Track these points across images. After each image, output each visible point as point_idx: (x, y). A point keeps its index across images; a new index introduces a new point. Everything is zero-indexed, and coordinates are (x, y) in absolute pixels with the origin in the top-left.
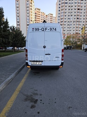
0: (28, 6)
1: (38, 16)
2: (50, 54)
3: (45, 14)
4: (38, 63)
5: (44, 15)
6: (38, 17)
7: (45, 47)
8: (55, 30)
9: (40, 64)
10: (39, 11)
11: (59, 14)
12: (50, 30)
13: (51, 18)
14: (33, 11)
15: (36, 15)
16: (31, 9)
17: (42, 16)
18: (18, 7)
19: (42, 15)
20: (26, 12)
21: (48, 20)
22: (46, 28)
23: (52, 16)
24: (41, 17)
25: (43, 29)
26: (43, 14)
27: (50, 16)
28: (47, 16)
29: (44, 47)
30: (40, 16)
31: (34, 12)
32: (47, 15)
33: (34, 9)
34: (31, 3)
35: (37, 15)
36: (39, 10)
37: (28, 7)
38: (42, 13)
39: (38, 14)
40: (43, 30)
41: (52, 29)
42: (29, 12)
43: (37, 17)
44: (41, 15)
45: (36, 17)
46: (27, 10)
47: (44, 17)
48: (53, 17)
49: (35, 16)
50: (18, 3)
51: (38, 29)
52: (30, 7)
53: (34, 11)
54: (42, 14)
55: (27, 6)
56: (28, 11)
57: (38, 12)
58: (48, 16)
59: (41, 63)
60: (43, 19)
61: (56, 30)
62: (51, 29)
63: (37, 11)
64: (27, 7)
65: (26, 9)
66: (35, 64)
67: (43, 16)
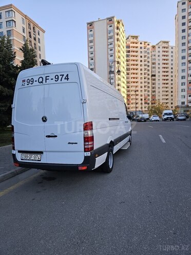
0: (112, 34)
1: (134, 52)
2: (56, 136)
3: (148, 45)
4: (33, 157)
5: (148, 47)
6: (135, 54)
7: (45, 118)
8: (65, 79)
9: (37, 159)
10: (135, 40)
11: (184, 37)
12: (54, 79)
13: (166, 50)
14: (123, 43)
15: (129, 49)
16: (118, 40)
17: (143, 50)
18: (91, 42)
19: (143, 48)
20: (108, 47)
21: (157, 56)
22: (46, 77)
23: (166, 45)
24: (141, 52)
25: (41, 80)
26: (145, 45)
27: (161, 47)
28: (154, 47)
29: (44, 120)
30: (138, 49)
31: (125, 45)
32: (154, 45)
33: (125, 38)
34: (118, 28)
35: (131, 49)
36: (135, 38)
37: (111, 38)
38: (143, 43)
39: (134, 47)
40: (42, 82)
41: (60, 77)
42: (114, 47)
43: (131, 54)
44: (141, 48)
45: (128, 54)
46: (109, 44)
47: (148, 51)
48: (170, 48)
49: (127, 52)
50: (92, 33)
51: (32, 80)
52: (116, 36)
53: (125, 43)
54: (143, 45)
55: (109, 35)
56: (111, 44)
57: (133, 43)
58: (157, 47)
59: (40, 157)
60: (146, 54)
61: (68, 79)
62: (57, 78)
63: (132, 40)
64: (109, 38)
65: (108, 42)
66: (28, 158)
67: (146, 50)
